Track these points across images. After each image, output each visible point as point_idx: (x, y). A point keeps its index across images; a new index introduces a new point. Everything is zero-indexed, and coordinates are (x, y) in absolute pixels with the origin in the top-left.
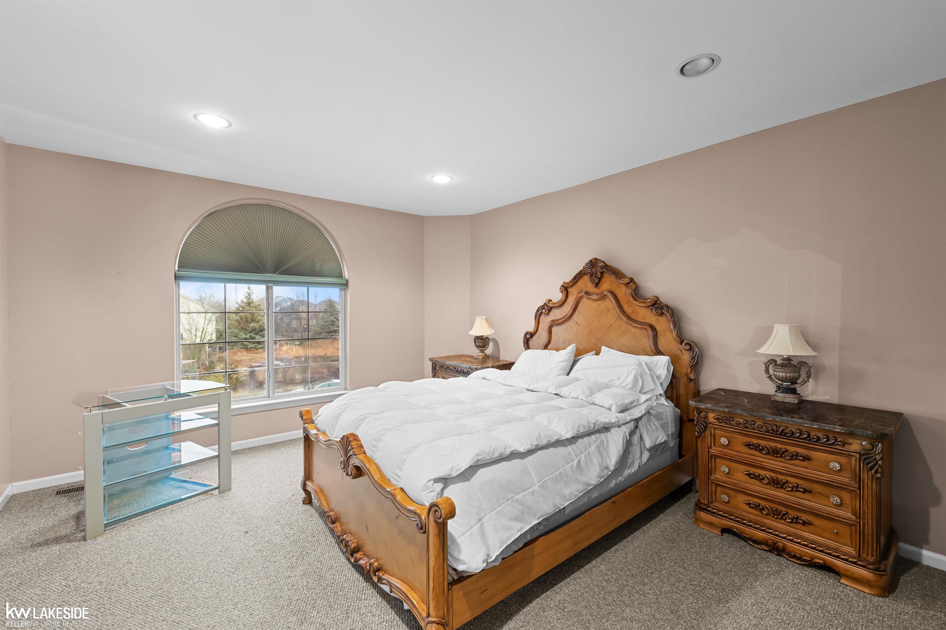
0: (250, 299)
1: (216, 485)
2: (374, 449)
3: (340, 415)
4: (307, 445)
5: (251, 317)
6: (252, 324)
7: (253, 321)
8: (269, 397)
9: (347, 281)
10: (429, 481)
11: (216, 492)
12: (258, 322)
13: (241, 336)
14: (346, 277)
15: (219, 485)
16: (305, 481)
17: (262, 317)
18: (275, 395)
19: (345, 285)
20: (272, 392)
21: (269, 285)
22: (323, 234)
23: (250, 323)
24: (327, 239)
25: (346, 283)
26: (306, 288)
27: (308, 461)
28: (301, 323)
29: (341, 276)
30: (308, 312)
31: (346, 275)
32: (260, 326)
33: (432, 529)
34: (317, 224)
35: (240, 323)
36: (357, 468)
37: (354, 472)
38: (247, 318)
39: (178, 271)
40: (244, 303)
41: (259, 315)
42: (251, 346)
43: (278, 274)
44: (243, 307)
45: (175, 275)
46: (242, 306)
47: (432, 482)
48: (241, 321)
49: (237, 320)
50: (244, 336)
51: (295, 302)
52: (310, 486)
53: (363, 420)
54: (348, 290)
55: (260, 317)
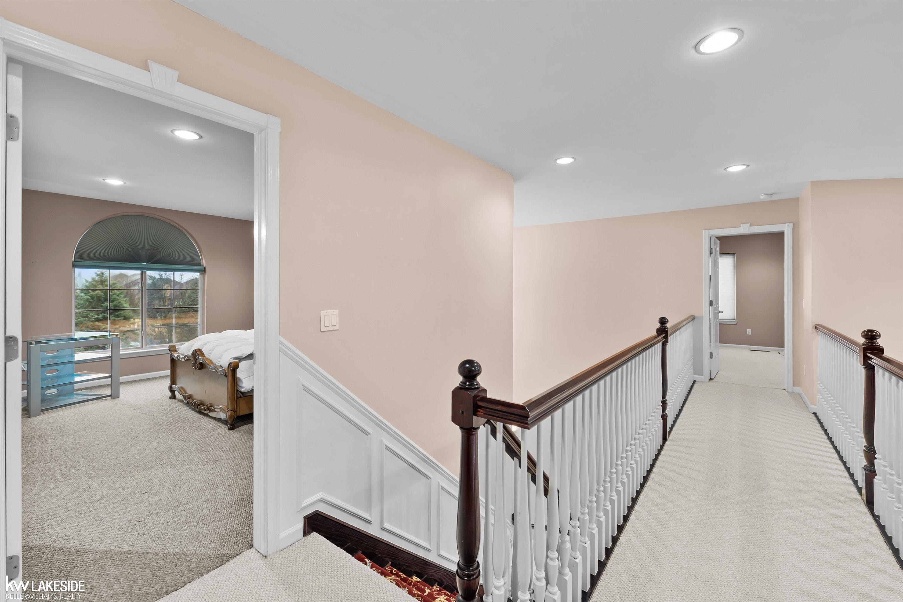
0: (102, 277)
1: (110, 394)
2: (209, 354)
3: (193, 344)
4: (172, 365)
5: (104, 296)
6: (106, 304)
7: (106, 300)
8: (143, 348)
9: (205, 268)
10: (231, 358)
11: (109, 398)
12: (113, 301)
13: (92, 316)
14: (204, 265)
15: (111, 394)
16: (171, 385)
17: (118, 296)
18: (147, 346)
19: (203, 271)
20: (145, 343)
21: (144, 271)
22: (186, 236)
23: (103, 303)
24: (189, 239)
25: (204, 269)
26: (173, 272)
27: (173, 375)
28: (164, 303)
29: (199, 264)
30: (174, 289)
31: (204, 263)
32: (115, 306)
33: (230, 374)
34: (181, 228)
35: (90, 303)
36: (201, 364)
37: (199, 366)
38: (99, 297)
39: (74, 261)
40: (97, 281)
41: (114, 294)
42: (104, 327)
43: (151, 263)
44: (95, 286)
45: (73, 265)
46: (93, 284)
47: (233, 359)
48: (92, 301)
49: (87, 300)
50: (96, 316)
51: (158, 280)
52: (175, 387)
53: (206, 344)
54: (205, 274)
55: (116, 297)
